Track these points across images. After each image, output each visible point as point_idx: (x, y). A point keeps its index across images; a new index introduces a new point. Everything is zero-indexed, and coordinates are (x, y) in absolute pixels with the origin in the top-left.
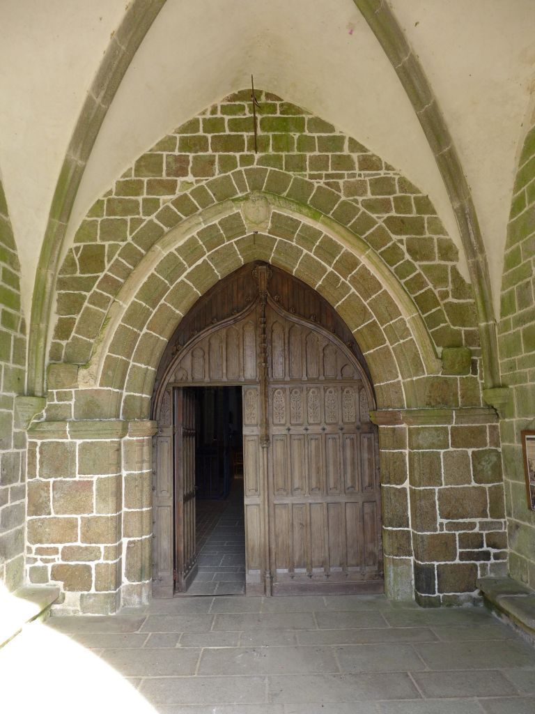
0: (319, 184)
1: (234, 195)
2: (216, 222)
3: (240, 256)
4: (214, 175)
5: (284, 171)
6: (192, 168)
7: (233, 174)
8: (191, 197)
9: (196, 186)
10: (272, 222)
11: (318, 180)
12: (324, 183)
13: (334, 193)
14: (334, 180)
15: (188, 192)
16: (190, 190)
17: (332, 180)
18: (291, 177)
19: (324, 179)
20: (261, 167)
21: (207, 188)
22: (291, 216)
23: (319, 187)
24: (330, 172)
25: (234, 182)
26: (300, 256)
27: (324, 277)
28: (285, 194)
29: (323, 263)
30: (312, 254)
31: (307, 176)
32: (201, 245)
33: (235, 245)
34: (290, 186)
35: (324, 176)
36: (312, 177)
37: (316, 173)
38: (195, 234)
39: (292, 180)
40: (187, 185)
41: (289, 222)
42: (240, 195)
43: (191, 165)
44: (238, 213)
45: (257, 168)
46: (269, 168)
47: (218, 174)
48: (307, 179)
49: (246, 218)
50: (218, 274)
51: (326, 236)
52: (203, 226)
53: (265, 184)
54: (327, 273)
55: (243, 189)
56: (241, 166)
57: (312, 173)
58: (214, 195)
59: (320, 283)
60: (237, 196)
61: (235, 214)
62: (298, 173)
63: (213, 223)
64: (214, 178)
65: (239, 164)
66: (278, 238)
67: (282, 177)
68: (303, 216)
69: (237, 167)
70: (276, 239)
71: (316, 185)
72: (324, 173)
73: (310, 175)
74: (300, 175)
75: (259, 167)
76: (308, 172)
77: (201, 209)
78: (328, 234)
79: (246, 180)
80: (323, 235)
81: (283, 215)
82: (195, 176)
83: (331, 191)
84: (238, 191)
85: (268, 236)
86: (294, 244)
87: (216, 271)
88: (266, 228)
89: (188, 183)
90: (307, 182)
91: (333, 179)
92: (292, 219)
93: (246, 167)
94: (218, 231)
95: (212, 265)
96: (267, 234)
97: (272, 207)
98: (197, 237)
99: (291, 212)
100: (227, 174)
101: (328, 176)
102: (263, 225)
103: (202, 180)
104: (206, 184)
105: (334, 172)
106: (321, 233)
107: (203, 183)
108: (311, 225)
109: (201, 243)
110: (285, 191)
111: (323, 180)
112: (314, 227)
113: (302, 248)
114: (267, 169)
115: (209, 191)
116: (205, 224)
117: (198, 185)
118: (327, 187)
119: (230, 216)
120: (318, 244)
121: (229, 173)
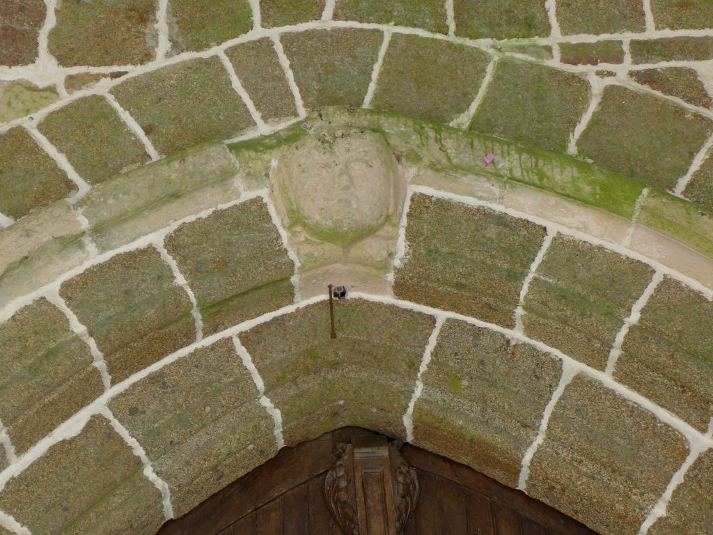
0: (609, 81)
1: (237, 129)
2: (156, 239)
3: (266, 402)
4: (148, 57)
5: (451, 38)
6: (53, 34)
7: (231, 52)
8: (42, 140)
9: (66, 98)
10: (412, 237)
11: (604, 66)
12: (631, 74)
13: (680, 112)
14: (673, 64)
15: (30, 124)
16: (40, 115)
17: (663, 64)
18: (486, 59)
19: (628, 58)
20: (355, 24)
21: (116, 105)
22: (498, 208)
23: (609, 92)
24: (651, 33)
25: (237, 84)
26: (552, 387)
27: (678, 478)
28: (464, 120)
29: (664, 415)
30: (606, 378)
31: (557, 53)
32: (77, 339)
33: (241, 351)
34: (482, 92)
35: (626, 48)
36: (574, 54)
37: (591, 39)
38: (51, 290)
39: (490, 69)
40: (27, 95)
41: (492, 232)
42: (263, 128)
43: (51, 22)
44: (258, 201)
45: (335, 30)
46: (388, 30)
47: (168, 55)
48: (555, 62)
49: (296, 219)
50: (160, 484)
51: (667, 282)
52: (93, 256)
53: (372, 87)
54: (690, 460)
55: (276, 105)
56: (267, 21)
57: (574, 39)
58: (148, 131)
59: (660, 510)
60: (250, 135)
61: (244, 208)
62: (514, 41)
63: (141, 243)
64: (150, 67)
65: (257, 17)
66: (442, 315)
67: (443, 59)
68: (553, 200)
69: (248, 27)
70: (432, 320)
71: (598, 85)
72: (626, 37)
73: (565, 48)
74: (522, 49)
75: (342, 24)
76: (556, 37)
77: (84, 187)
78: (676, 275)
79: (290, 75)
80: (656, 280)
81: (460, 205)
82: (64, 61)
83: (665, 104)
84: (256, 116)
85: (393, 309)
86: (517, 335)
87: (149, 472)
88: (384, 266)
89: (33, 89)
90: (554, 73)
91: (668, 58)
92: (502, 220)
93: (288, 28)
94: (164, 275)
95: (131, 441)
96: (388, 299)
97: (412, 171)
98: (61, 303)
99: (496, 190)
100: (206, 54)
101: (643, 50)
102: (371, 248)
103: (97, 78)
104: (115, 91)
105: (668, 33)
106: (642, 272)
107: (103, 88)
108: (596, 241)
109: (78, 328)
110: (461, 110)
111: (628, 64)
112: (609, 245)
113: (556, 353)
114: (378, 34)
115: (126, 116)
116: (103, 249)
117: (78, 94)
118: (646, 89)
119: (218, 215)
120: (634, 317)
121: (218, 50)
